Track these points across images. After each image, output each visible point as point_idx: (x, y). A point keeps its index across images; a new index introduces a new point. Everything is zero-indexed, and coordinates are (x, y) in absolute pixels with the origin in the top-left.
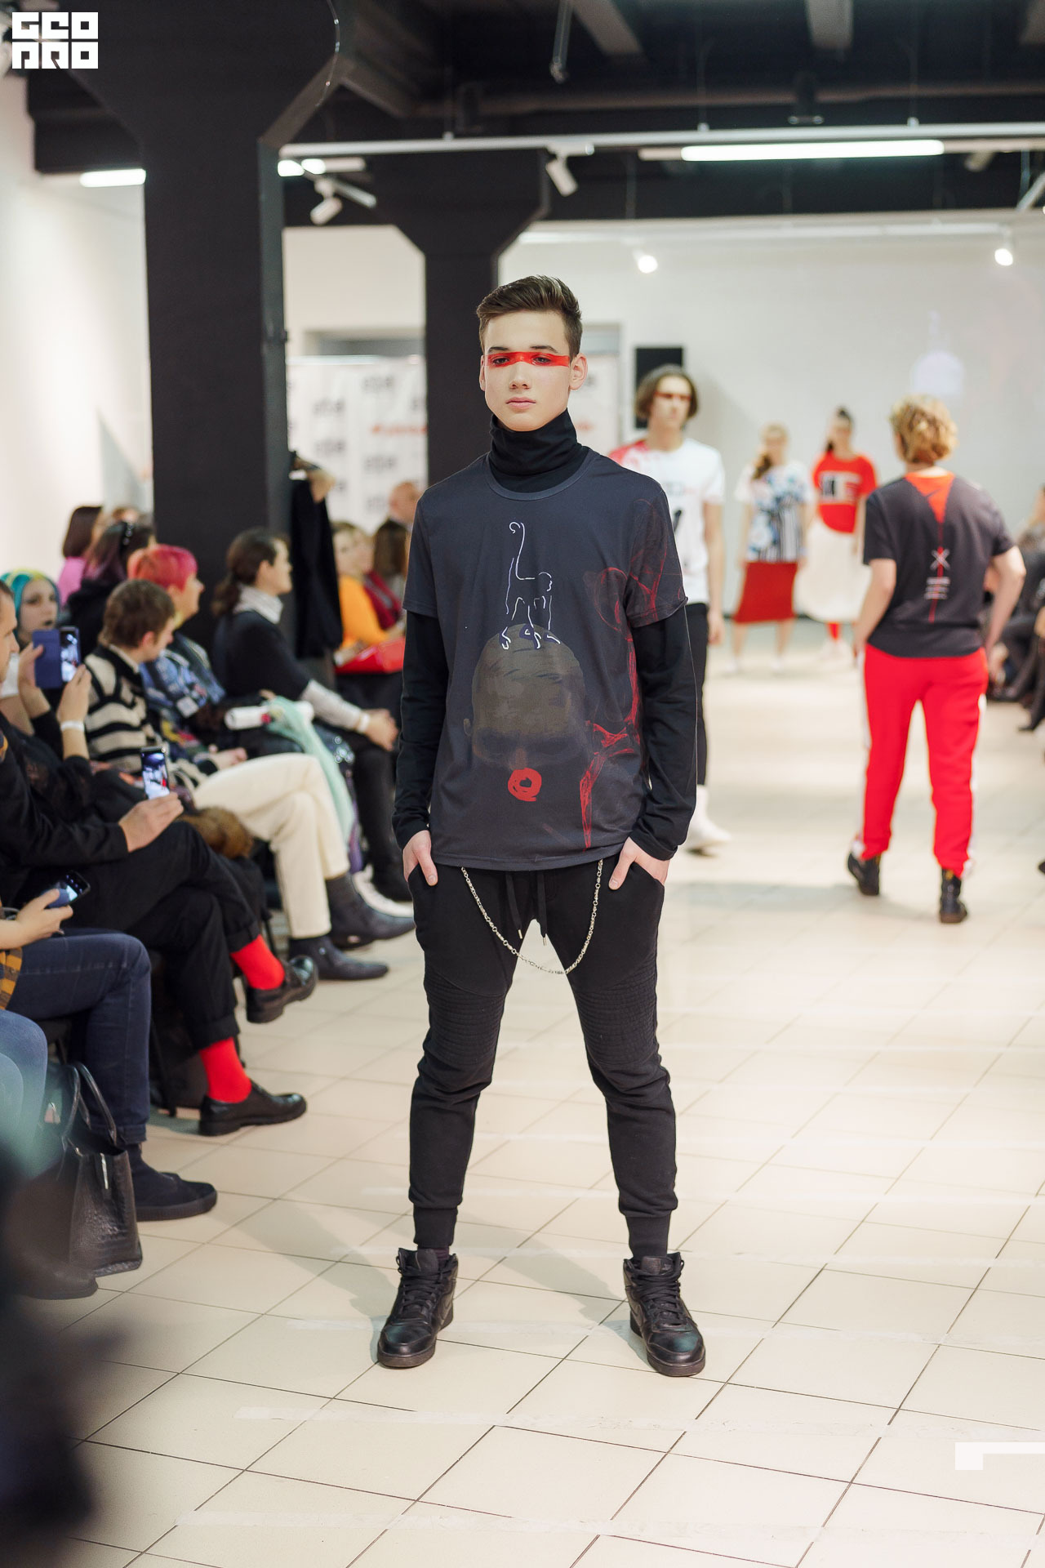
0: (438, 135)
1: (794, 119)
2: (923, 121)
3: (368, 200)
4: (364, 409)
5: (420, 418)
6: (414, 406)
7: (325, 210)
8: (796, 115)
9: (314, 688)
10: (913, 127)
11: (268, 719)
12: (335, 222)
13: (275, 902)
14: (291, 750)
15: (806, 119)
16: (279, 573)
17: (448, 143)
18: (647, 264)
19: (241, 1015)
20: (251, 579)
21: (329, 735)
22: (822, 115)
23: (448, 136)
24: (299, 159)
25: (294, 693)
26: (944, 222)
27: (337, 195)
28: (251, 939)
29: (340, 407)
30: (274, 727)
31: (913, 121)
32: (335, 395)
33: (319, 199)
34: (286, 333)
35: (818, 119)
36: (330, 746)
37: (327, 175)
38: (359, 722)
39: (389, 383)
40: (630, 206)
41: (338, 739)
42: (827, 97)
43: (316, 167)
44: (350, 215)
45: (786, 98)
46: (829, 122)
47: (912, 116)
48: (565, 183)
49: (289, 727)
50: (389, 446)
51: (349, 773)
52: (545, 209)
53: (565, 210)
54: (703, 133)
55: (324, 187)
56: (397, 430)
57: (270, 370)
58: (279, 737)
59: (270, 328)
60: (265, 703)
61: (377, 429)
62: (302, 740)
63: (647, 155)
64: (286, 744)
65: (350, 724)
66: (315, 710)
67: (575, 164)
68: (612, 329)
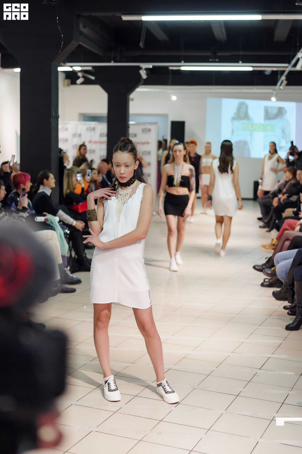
0: (110, 62)
1: (211, 60)
2: (243, 62)
3: (93, 78)
4: (87, 136)
5: (105, 139)
6: (101, 135)
7: (79, 81)
8: (211, 59)
9: (61, 212)
10: (240, 63)
11: (46, 220)
12: (83, 83)
14: (52, 229)
15: (214, 60)
17: (112, 64)
18: (174, 98)
21: (63, 226)
22: (218, 59)
23: (112, 62)
24: (71, 67)
25: (55, 214)
26: (257, 89)
27: (83, 77)
29: (80, 135)
30: (48, 222)
31: (240, 62)
32: (79, 132)
33: (78, 78)
34: (59, 115)
35: (217, 60)
36: (63, 229)
37: (81, 71)
38: (73, 223)
39: (94, 129)
40: (170, 81)
41: (65, 227)
42: (219, 54)
43: (77, 69)
44: (87, 82)
45: (209, 54)
46: (220, 62)
47: (240, 61)
48: (144, 76)
49: (52, 223)
50: (94, 146)
51: (68, 236)
52: (142, 82)
53: (148, 82)
54: (183, 63)
55: (80, 74)
56: (96, 142)
57: (53, 125)
58: (49, 225)
59: (53, 114)
60: (46, 216)
61: (91, 142)
62: (55, 226)
63: (171, 68)
64: (50, 227)
65: (70, 223)
66: (60, 219)
67: (147, 69)
68: (165, 116)
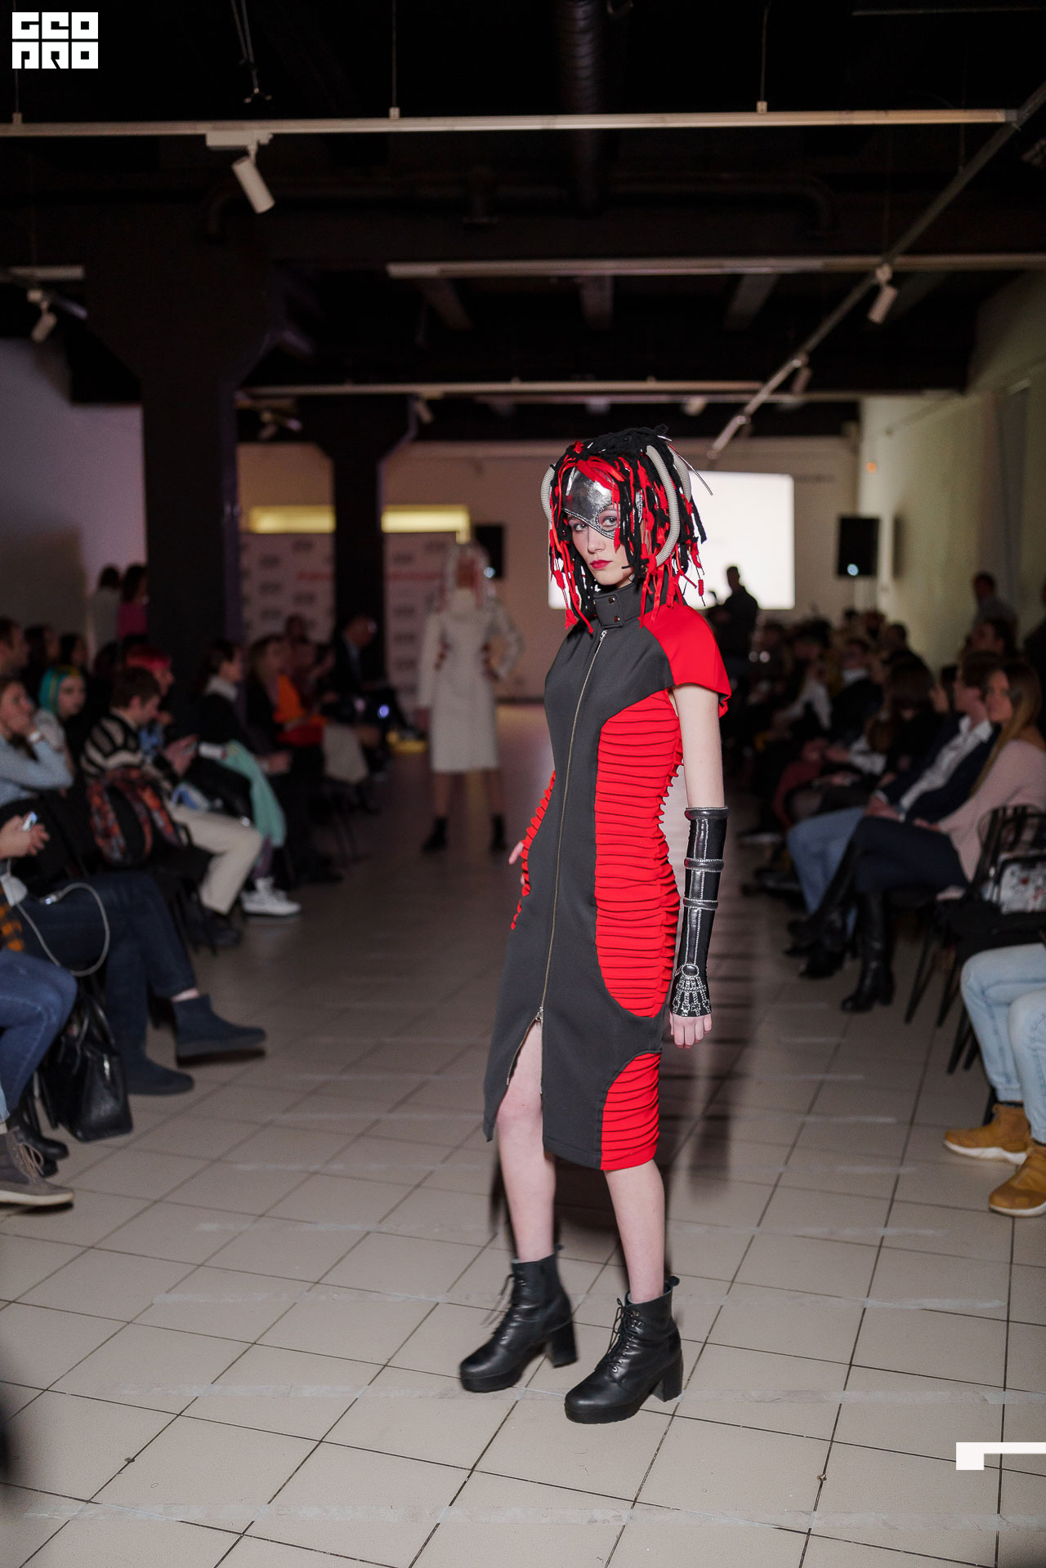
0: (340, 381)
2: (656, 379)
3: (294, 425)
5: (327, 569)
6: (326, 559)
7: (268, 432)
10: (652, 385)
12: (273, 439)
17: (349, 388)
20: (215, 671)
23: (349, 383)
27: (275, 422)
29: (276, 561)
31: (652, 381)
33: (263, 425)
37: (269, 409)
39: (309, 546)
44: (283, 436)
47: (651, 376)
48: (426, 416)
50: (310, 587)
52: (412, 432)
53: (427, 434)
55: (267, 417)
56: (314, 577)
61: (301, 576)
63: (481, 399)
67: (432, 404)
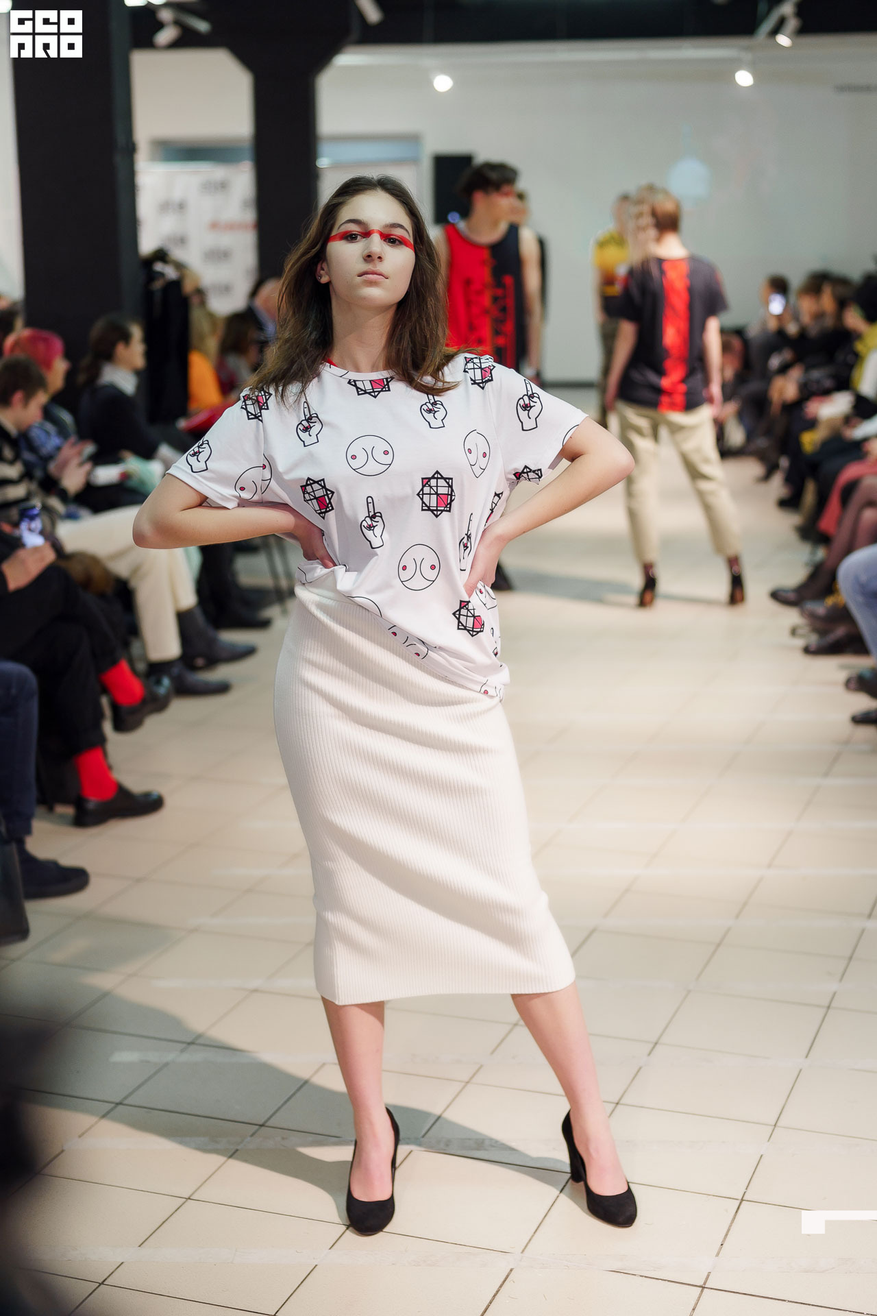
3: (202, 26)
4: (203, 208)
5: (250, 216)
6: (245, 204)
7: (166, 35)
9: (165, 451)
11: (125, 476)
12: (175, 45)
13: (134, 630)
16: (135, 352)
18: (443, 83)
19: (107, 727)
25: (148, 453)
26: (694, 48)
27: (177, 23)
28: (114, 662)
29: (181, 206)
30: (132, 483)
32: (177, 195)
33: (160, 26)
34: (135, 144)
37: (168, 5)
39: (223, 186)
40: (428, 32)
44: (187, 39)
48: (373, 14)
49: (142, 483)
50: (226, 240)
52: (354, 35)
53: (372, 36)
55: (165, 16)
56: (231, 227)
57: (121, 175)
58: (134, 489)
59: (121, 140)
60: (123, 461)
61: (214, 226)
64: (139, 496)
66: (166, 468)
68: (413, 139)
